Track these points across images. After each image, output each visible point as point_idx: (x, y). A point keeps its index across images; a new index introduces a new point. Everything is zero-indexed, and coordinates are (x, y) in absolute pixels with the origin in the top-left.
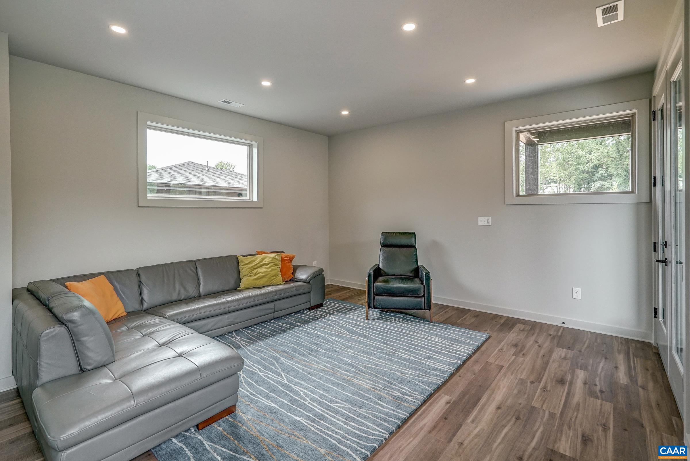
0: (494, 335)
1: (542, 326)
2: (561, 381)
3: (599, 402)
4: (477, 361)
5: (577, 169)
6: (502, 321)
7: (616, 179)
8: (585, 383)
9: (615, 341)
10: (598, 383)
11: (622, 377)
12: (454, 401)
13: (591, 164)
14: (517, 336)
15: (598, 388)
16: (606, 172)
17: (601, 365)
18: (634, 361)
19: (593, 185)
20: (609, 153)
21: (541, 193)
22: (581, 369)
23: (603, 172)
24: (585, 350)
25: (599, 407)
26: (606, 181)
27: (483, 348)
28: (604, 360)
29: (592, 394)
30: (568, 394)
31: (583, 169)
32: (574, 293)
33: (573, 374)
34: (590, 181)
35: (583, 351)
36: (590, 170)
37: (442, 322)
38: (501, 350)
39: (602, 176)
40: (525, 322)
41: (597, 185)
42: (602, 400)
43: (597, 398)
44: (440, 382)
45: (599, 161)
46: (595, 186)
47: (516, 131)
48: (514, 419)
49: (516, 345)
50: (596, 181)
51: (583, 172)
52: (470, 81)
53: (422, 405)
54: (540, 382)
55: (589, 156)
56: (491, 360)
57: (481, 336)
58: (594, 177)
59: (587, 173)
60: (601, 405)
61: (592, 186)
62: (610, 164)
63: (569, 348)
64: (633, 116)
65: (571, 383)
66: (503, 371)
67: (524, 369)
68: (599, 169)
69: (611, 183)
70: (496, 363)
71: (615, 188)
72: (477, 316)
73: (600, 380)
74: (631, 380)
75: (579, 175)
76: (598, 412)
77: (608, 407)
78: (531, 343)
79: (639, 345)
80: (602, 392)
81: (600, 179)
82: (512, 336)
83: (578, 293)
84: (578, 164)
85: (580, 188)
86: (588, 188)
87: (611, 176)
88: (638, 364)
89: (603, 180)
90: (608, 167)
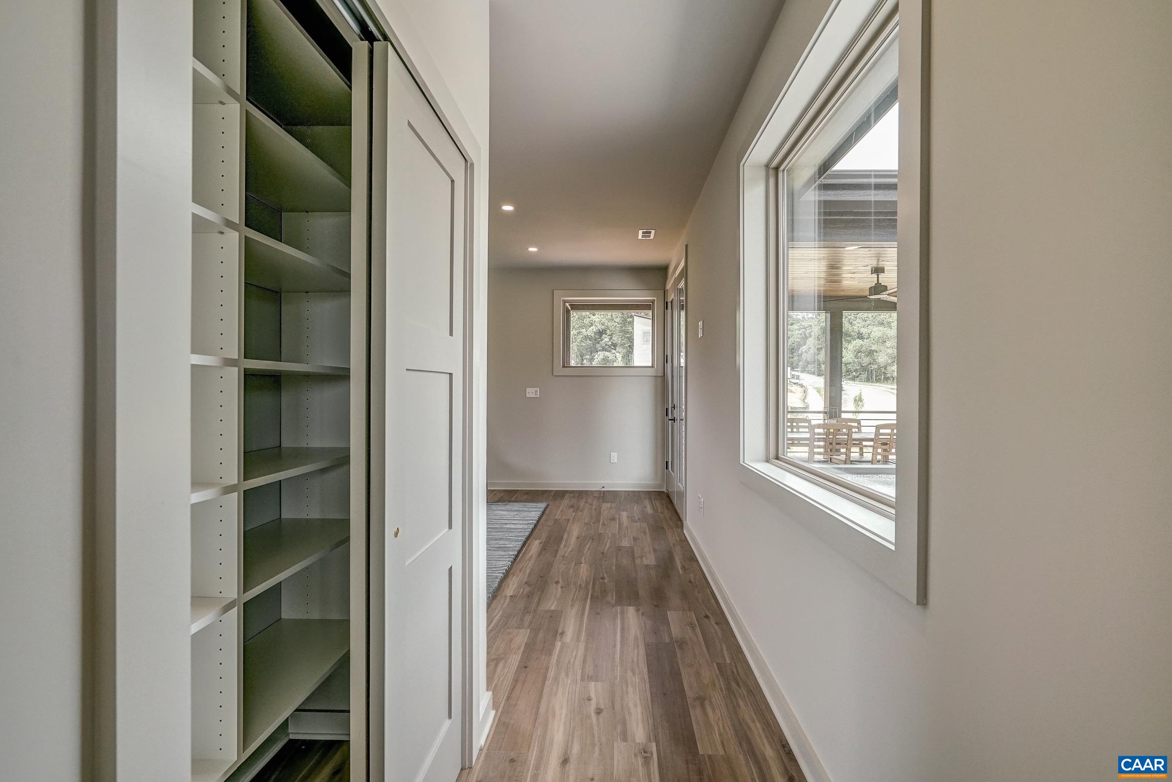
0: (550, 503)
1: (586, 492)
2: (613, 519)
3: (639, 523)
4: (547, 520)
5: (579, 333)
6: (552, 494)
7: (620, 350)
8: (628, 517)
9: (641, 493)
10: (636, 516)
11: (649, 510)
12: (545, 542)
13: (593, 329)
14: (570, 501)
15: (637, 518)
16: (610, 339)
17: (635, 507)
18: (655, 502)
19: (596, 356)
20: (613, 317)
21: (573, 365)
22: (624, 511)
23: (607, 340)
24: (623, 501)
25: (639, 525)
26: (609, 351)
27: (547, 512)
28: (636, 504)
29: (633, 521)
30: (619, 524)
31: (585, 334)
32: (611, 458)
33: (619, 515)
34: (593, 350)
35: (621, 502)
36: (593, 335)
37: (498, 501)
38: (562, 511)
39: (606, 345)
40: (572, 492)
41: (600, 356)
42: (640, 522)
43: (637, 522)
44: (527, 534)
45: (603, 325)
46: (599, 357)
47: (563, 300)
48: (591, 541)
49: (572, 506)
50: (600, 351)
51: (586, 337)
52: (533, 249)
53: (522, 547)
54: (599, 522)
55: (593, 317)
56: (557, 517)
57: (543, 505)
58: (598, 346)
59: (590, 340)
60: (640, 525)
61: (595, 358)
62: (614, 330)
63: (612, 502)
64: (653, 302)
65: (619, 519)
66: (571, 521)
67: (585, 517)
68: (604, 335)
69: (614, 355)
70: (563, 518)
71: (620, 361)
72: (527, 494)
73: (636, 514)
74: (655, 511)
75: (581, 341)
76: (639, 527)
77: (644, 525)
78: (583, 504)
79: (656, 494)
80: (639, 519)
81: (604, 349)
82: (566, 502)
83: (615, 457)
84: (581, 327)
85: (583, 360)
86: (592, 360)
87: (615, 345)
88: (657, 503)
89: (606, 350)
90: (612, 333)
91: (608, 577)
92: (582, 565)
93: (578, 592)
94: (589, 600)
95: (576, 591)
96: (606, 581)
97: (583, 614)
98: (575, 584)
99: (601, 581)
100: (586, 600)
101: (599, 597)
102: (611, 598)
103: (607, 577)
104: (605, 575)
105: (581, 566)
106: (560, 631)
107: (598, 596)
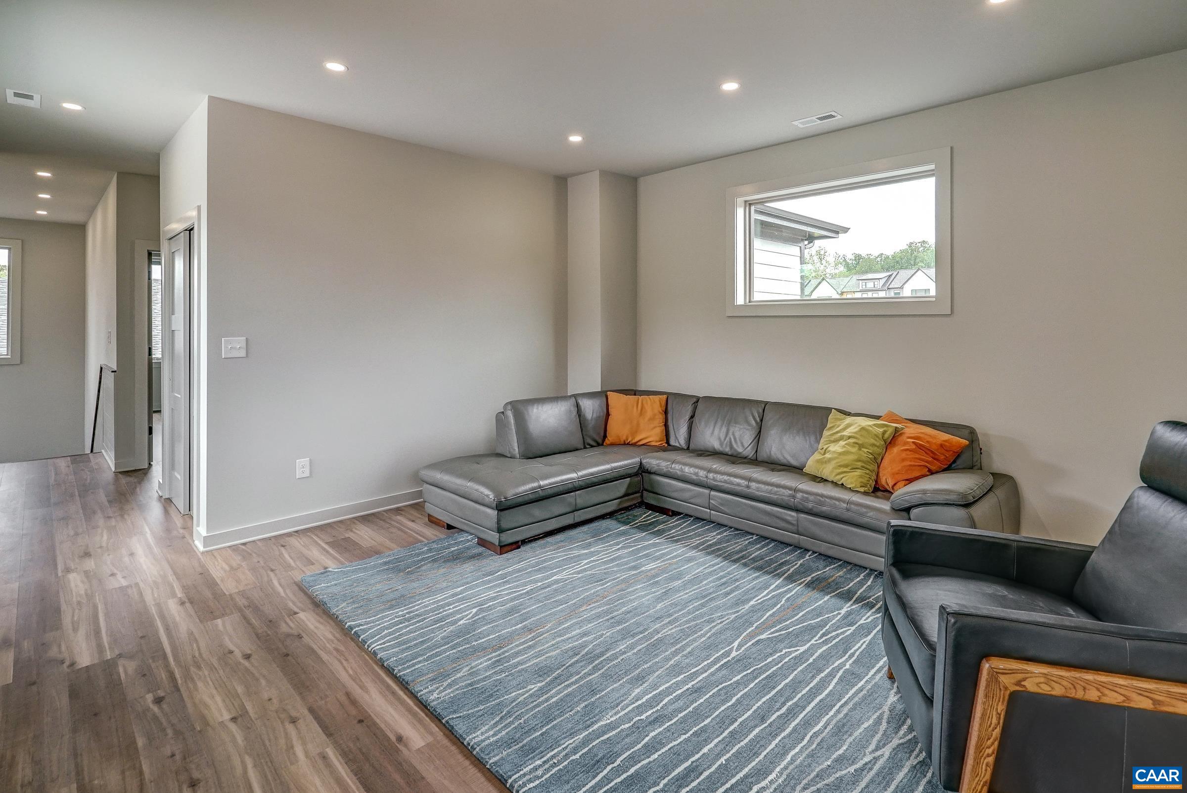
91: (148, 709)
92: (226, 716)
93: (197, 655)
94: (168, 650)
95: (200, 654)
96: (150, 697)
97: (167, 629)
98: (212, 668)
99: (161, 693)
100: (174, 648)
101: (151, 661)
102: (126, 669)
103: (151, 706)
104: (155, 709)
105: (229, 711)
106: (188, 605)
107: (154, 661)
